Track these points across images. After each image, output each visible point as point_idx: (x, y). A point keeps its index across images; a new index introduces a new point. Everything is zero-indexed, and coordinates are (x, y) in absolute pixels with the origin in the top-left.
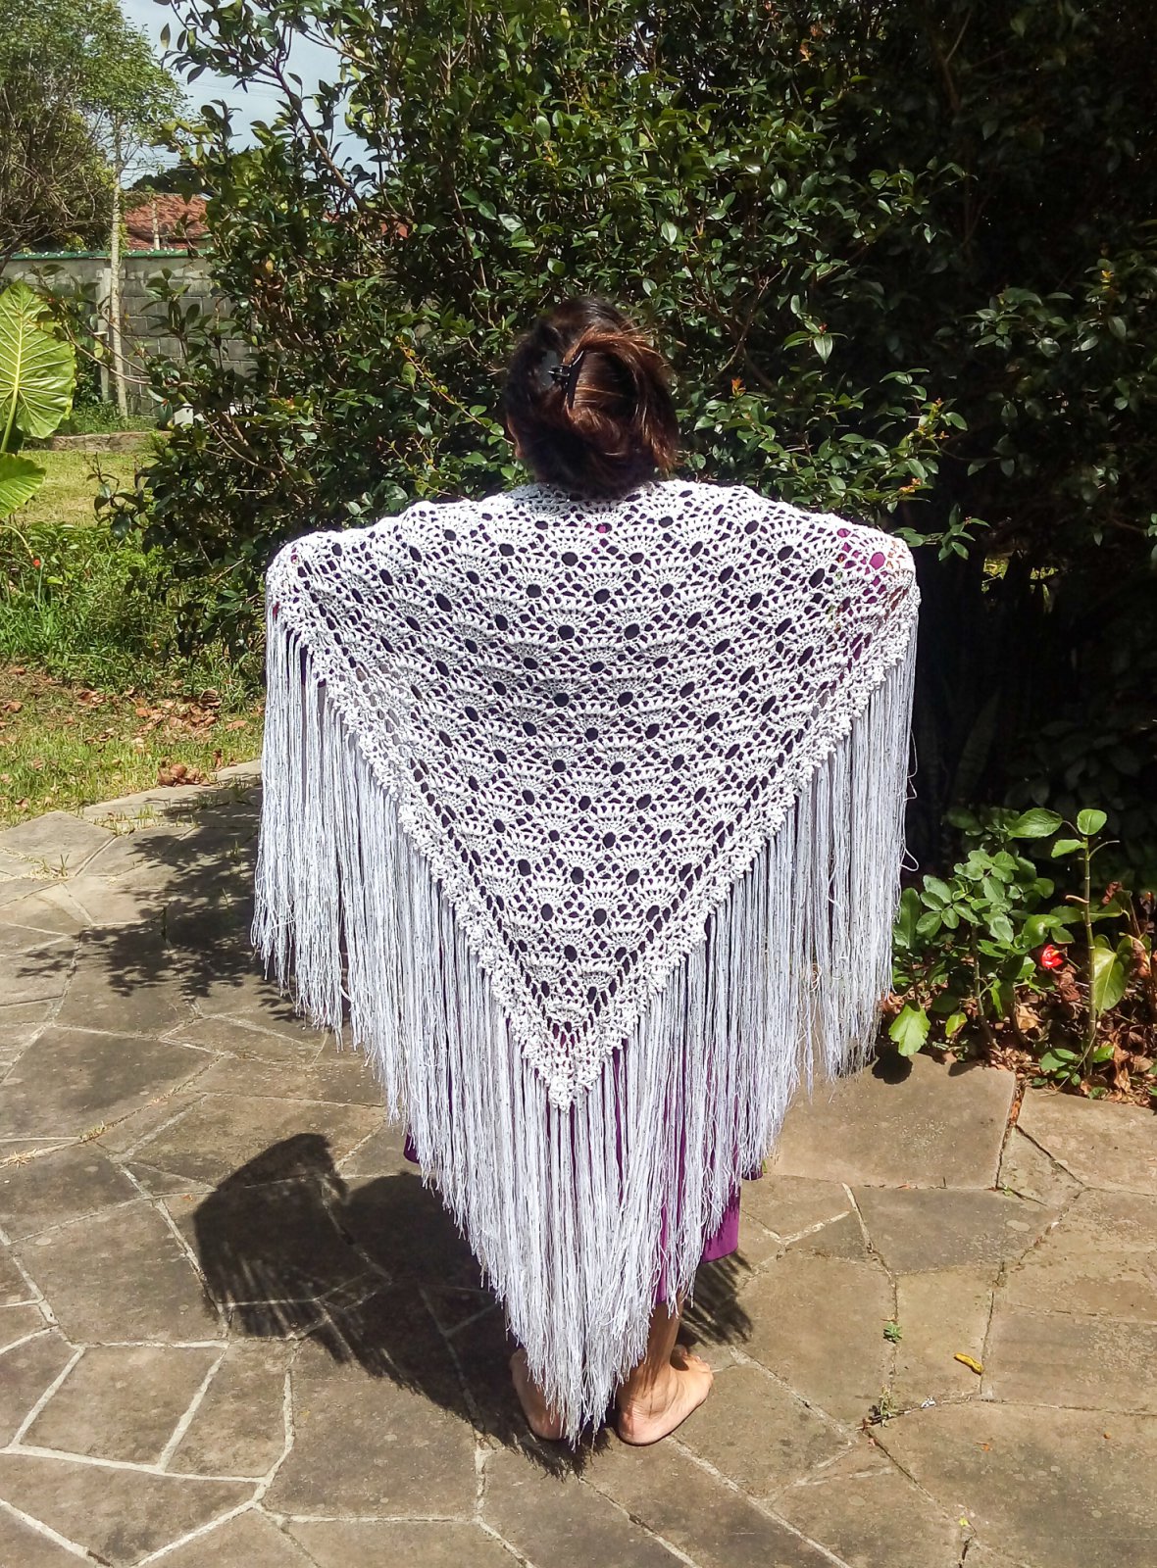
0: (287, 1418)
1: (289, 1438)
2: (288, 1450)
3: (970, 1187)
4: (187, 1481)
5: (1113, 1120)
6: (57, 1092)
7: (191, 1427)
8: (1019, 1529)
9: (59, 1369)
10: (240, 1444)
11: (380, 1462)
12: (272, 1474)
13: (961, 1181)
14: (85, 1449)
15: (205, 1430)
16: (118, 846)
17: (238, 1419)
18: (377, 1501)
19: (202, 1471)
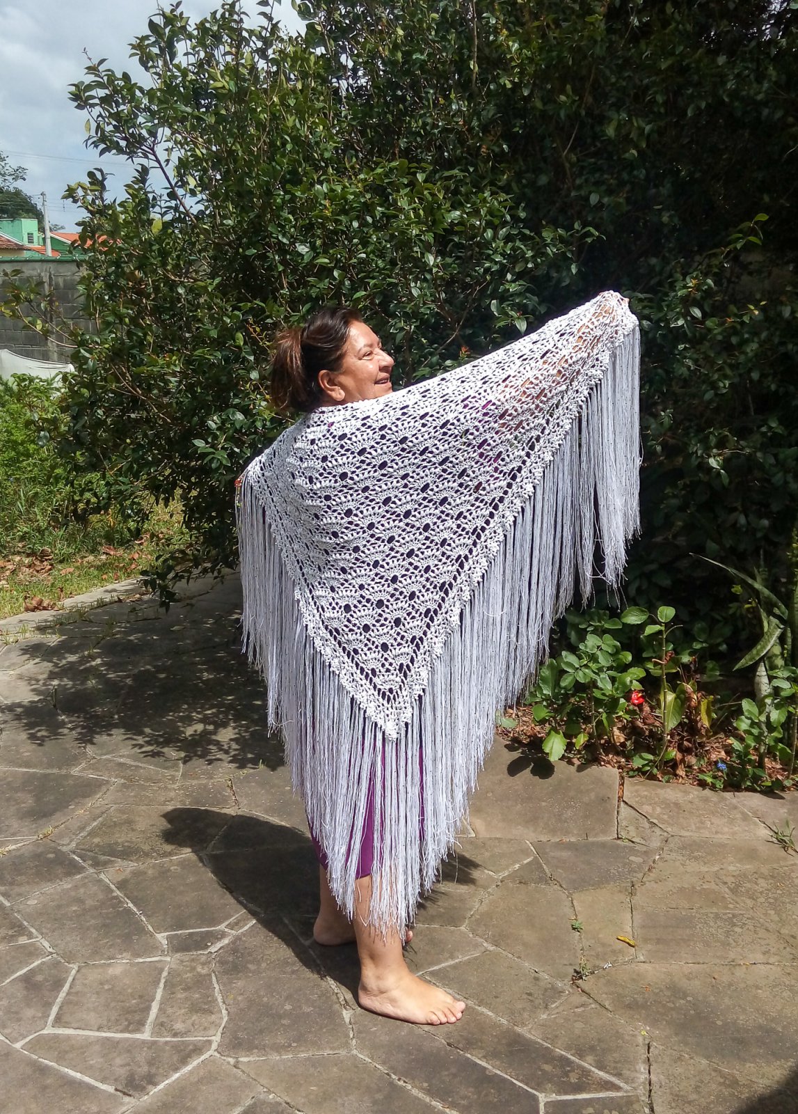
0: (220, 999)
1: (224, 1012)
2: (226, 1019)
3: (602, 838)
4: (166, 1043)
5: (679, 795)
6: (13, 809)
7: (160, 1009)
8: (676, 1034)
9: (65, 980)
10: (194, 1017)
11: (285, 1022)
12: (219, 1034)
13: (596, 835)
14: (96, 1028)
15: (170, 1011)
16: (9, 651)
17: (189, 1003)
18: (290, 1045)
19: (175, 1035)
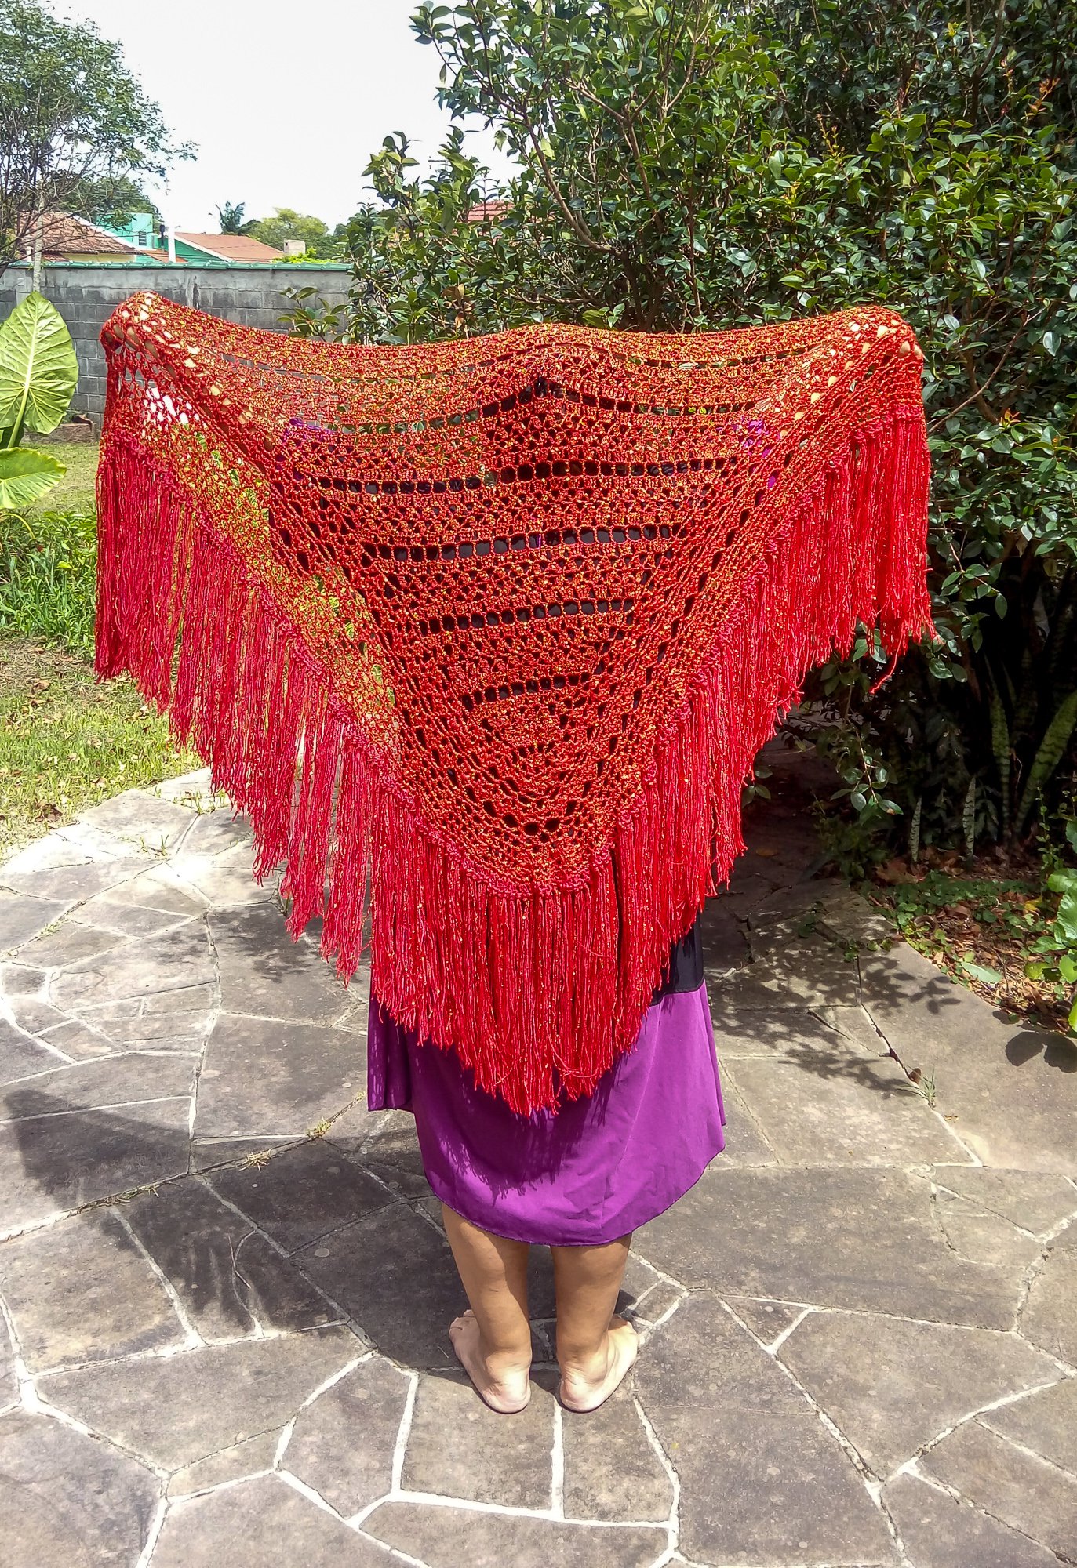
1: (673, 1476)
2: (677, 1488)
4: (593, 1530)
7: (567, 1464)
10: (626, 1483)
14: (472, 1494)
15: (584, 1468)
16: (204, 825)
17: (611, 1454)
18: (796, 1547)
19: (603, 1515)
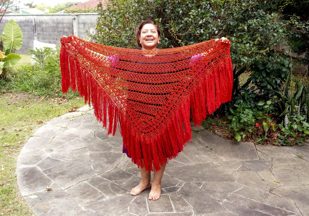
0: (187, 202)
2: (192, 207)
3: (256, 159)
5: (270, 148)
6: (102, 162)
7: (174, 206)
9: (146, 201)
10: (184, 207)
11: (207, 206)
12: (193, 210)
13: (254, 159)
14: (161, 211)
15: (177, 206)
16: (72, 122)
17: (180, 204)
18: (212, 211)
